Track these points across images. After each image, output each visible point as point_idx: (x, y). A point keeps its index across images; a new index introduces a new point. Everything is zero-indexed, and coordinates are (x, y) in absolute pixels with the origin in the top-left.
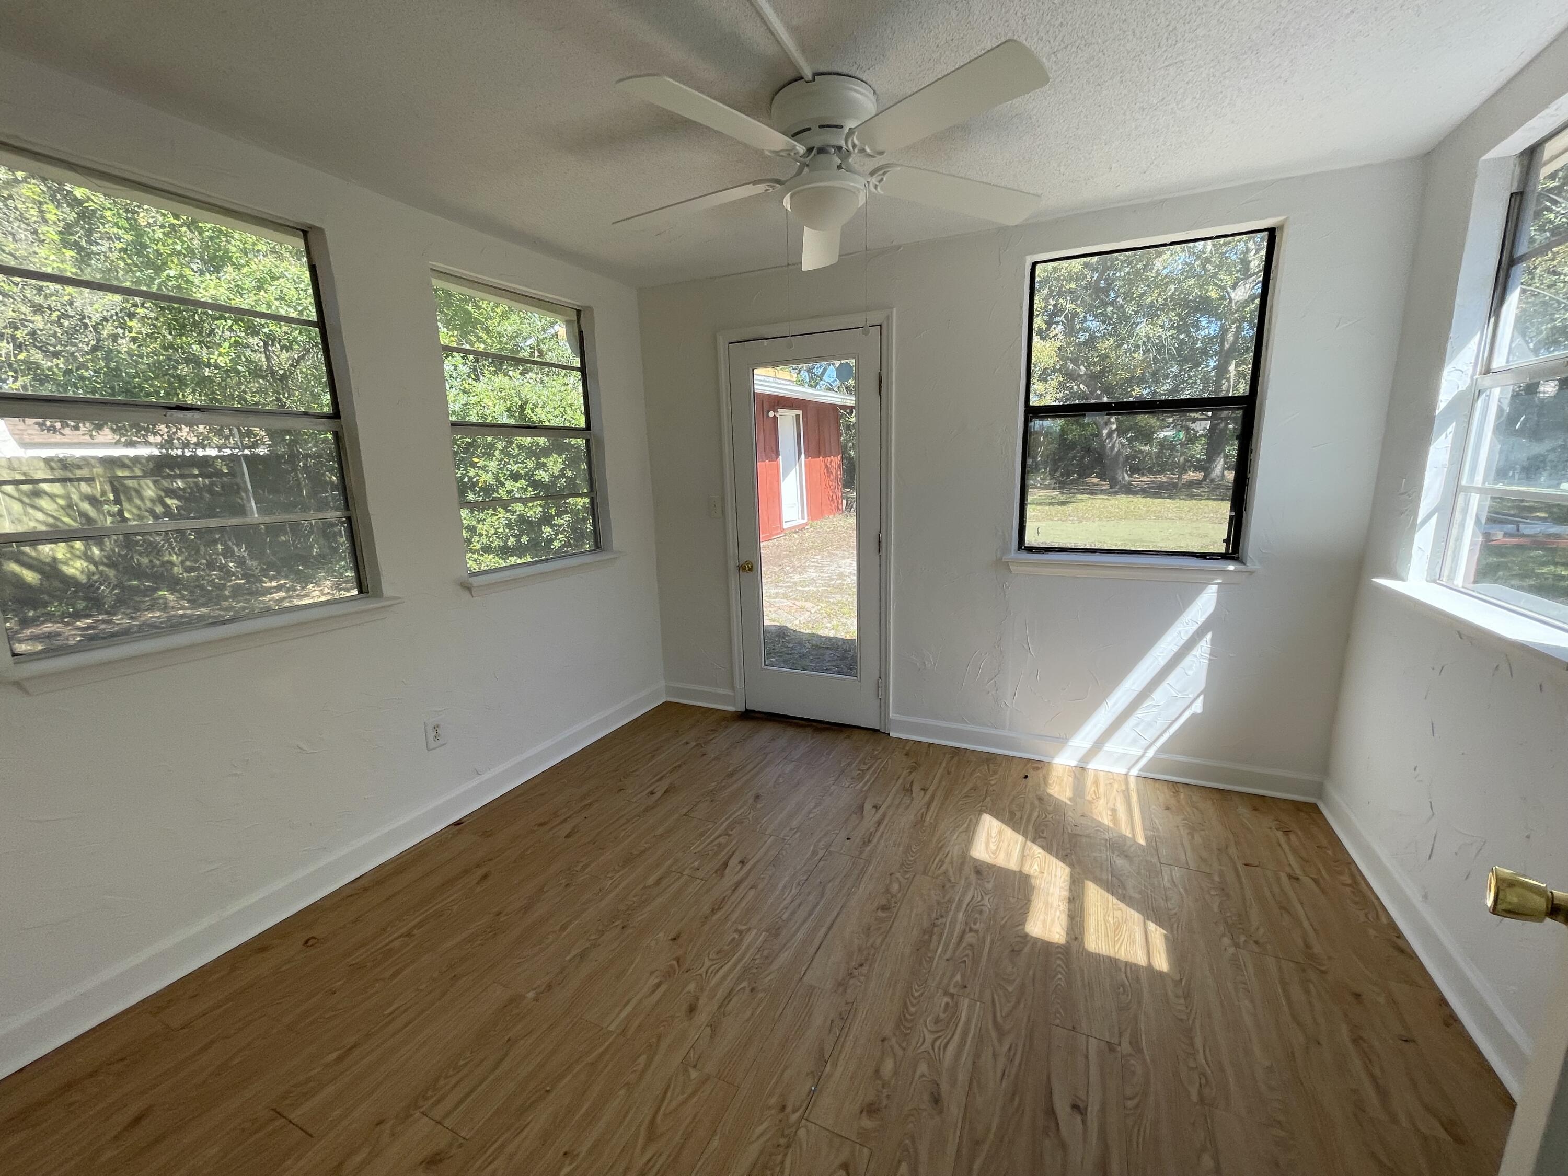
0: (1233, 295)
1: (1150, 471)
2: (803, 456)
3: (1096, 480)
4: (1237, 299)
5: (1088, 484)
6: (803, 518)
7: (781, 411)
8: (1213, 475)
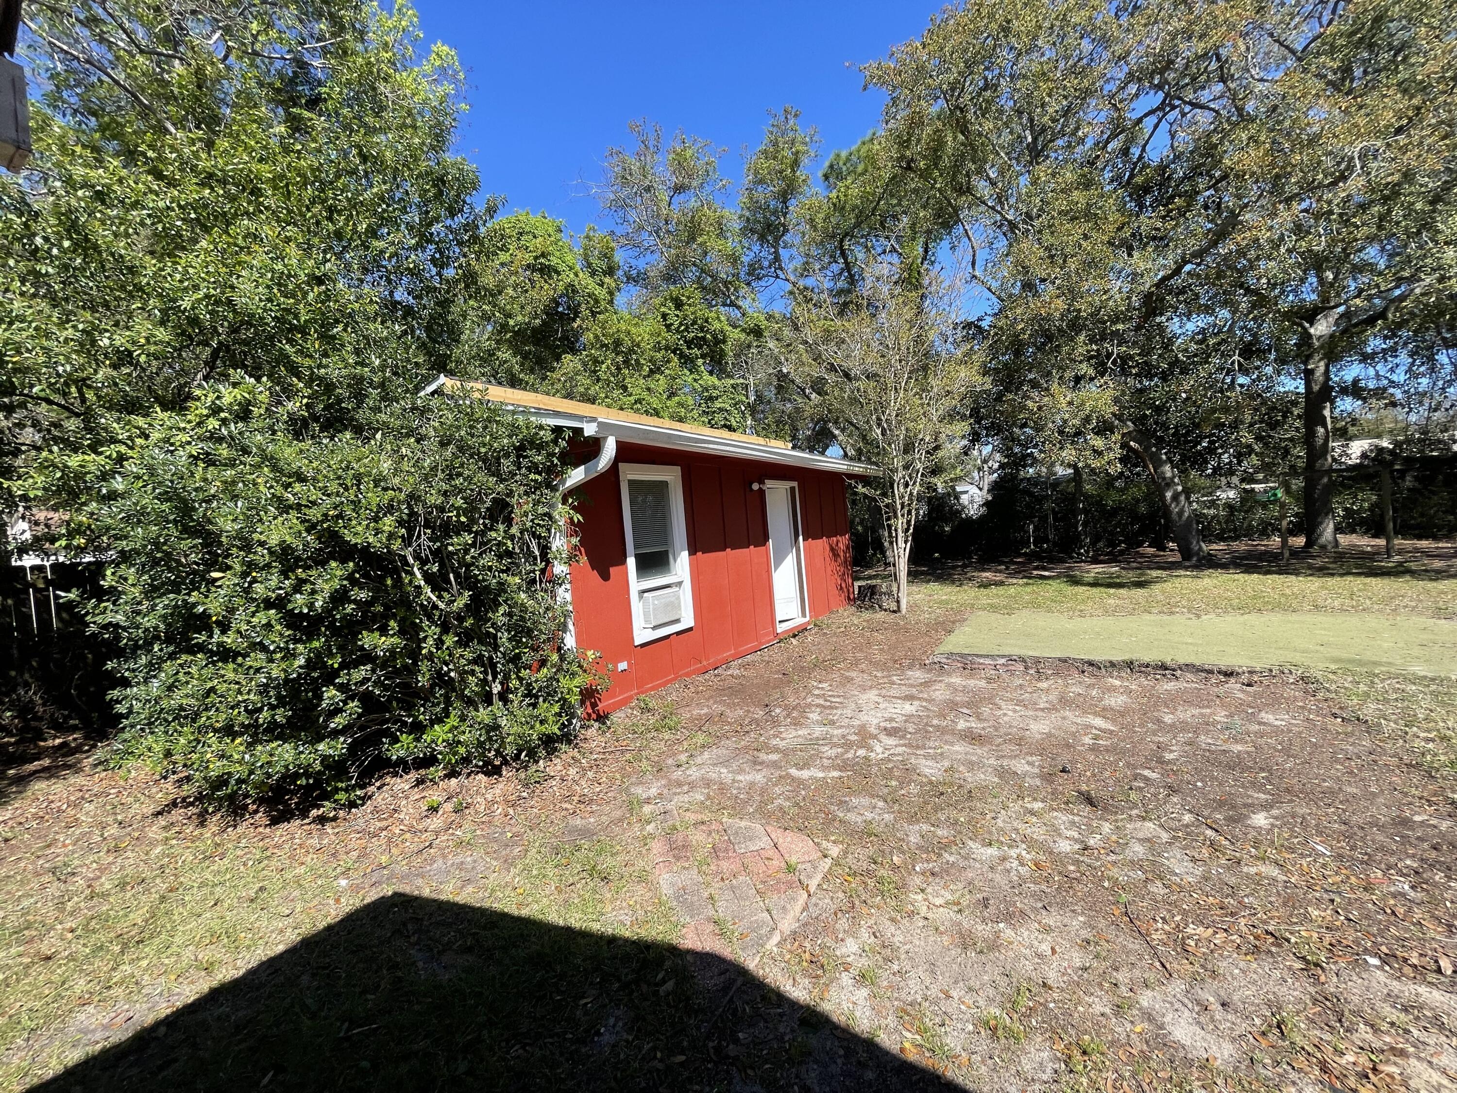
0: (1312, 331)
1: (1221, 538)
2: (801, 538)
3: (1152, 550)
4: (1318, 333)
5: (1142, 556)
6: (804, 615)
7: (769, 484)
8: (1323, 540)
